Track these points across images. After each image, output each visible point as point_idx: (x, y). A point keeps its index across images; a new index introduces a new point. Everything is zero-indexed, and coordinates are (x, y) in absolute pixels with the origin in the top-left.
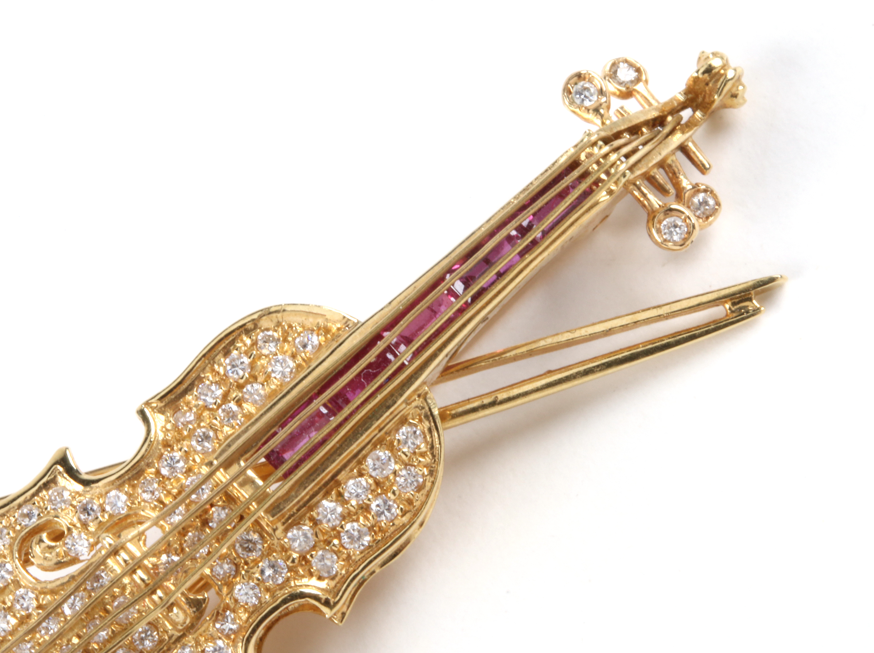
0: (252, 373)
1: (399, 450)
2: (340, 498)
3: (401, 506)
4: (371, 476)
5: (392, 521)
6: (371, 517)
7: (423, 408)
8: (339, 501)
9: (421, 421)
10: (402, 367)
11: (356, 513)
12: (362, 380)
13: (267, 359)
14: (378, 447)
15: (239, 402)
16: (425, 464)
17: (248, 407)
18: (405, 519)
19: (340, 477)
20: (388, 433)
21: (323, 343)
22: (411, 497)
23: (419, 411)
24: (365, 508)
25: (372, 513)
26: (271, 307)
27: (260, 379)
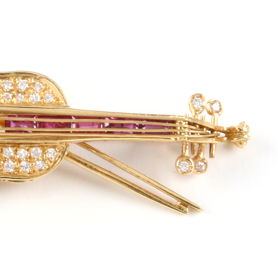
0: (25, 91)
1: (45, 154)
2: (15, 151)
3: (30, 170)
4: (30, 154)
5: (24, 172)
6: (19, 165)
7: (64, 149)
8: (14, 152)
9: (59, 151)
10: (69, 132)
11: (16, 160)
12: (54, 125)
13: (33, 92)
14: (40, 147)
15: (13, 96)
16: (49, 165)
17: (14, 100)
18: (28, 175)
19: (21, 146)
20: (47, 146)
21: (53, 102)
22: (36, 170)
23: (62, 148)
24: (20, 161)
25: (20, 164)
26: (49, 78)
27: (25, 95)
